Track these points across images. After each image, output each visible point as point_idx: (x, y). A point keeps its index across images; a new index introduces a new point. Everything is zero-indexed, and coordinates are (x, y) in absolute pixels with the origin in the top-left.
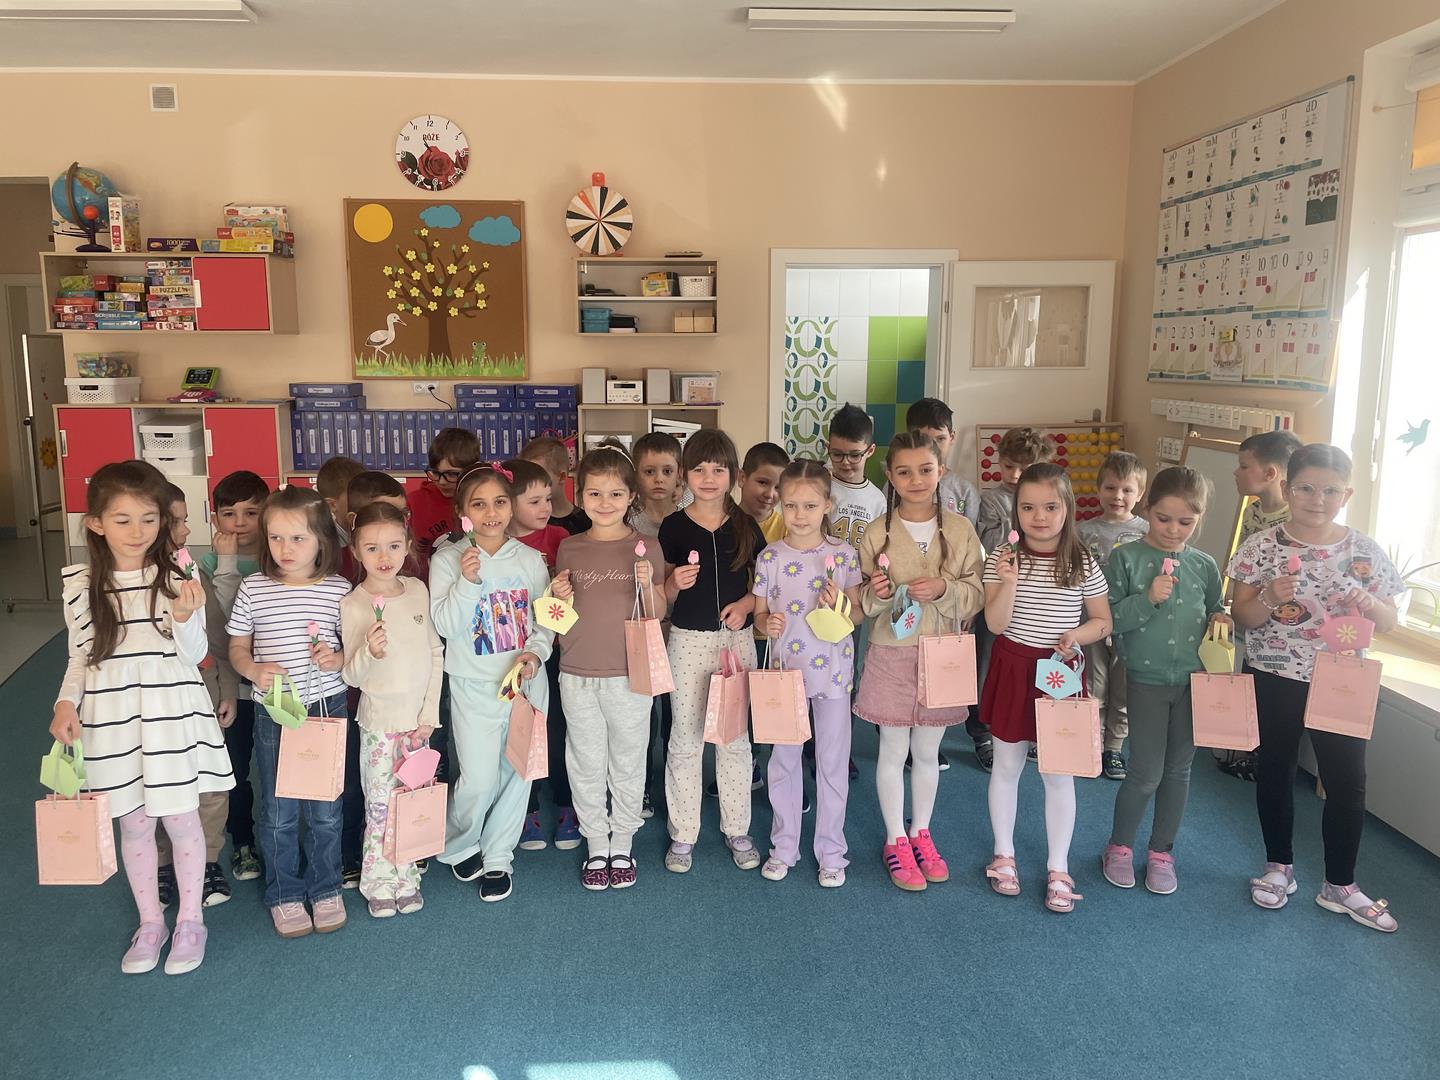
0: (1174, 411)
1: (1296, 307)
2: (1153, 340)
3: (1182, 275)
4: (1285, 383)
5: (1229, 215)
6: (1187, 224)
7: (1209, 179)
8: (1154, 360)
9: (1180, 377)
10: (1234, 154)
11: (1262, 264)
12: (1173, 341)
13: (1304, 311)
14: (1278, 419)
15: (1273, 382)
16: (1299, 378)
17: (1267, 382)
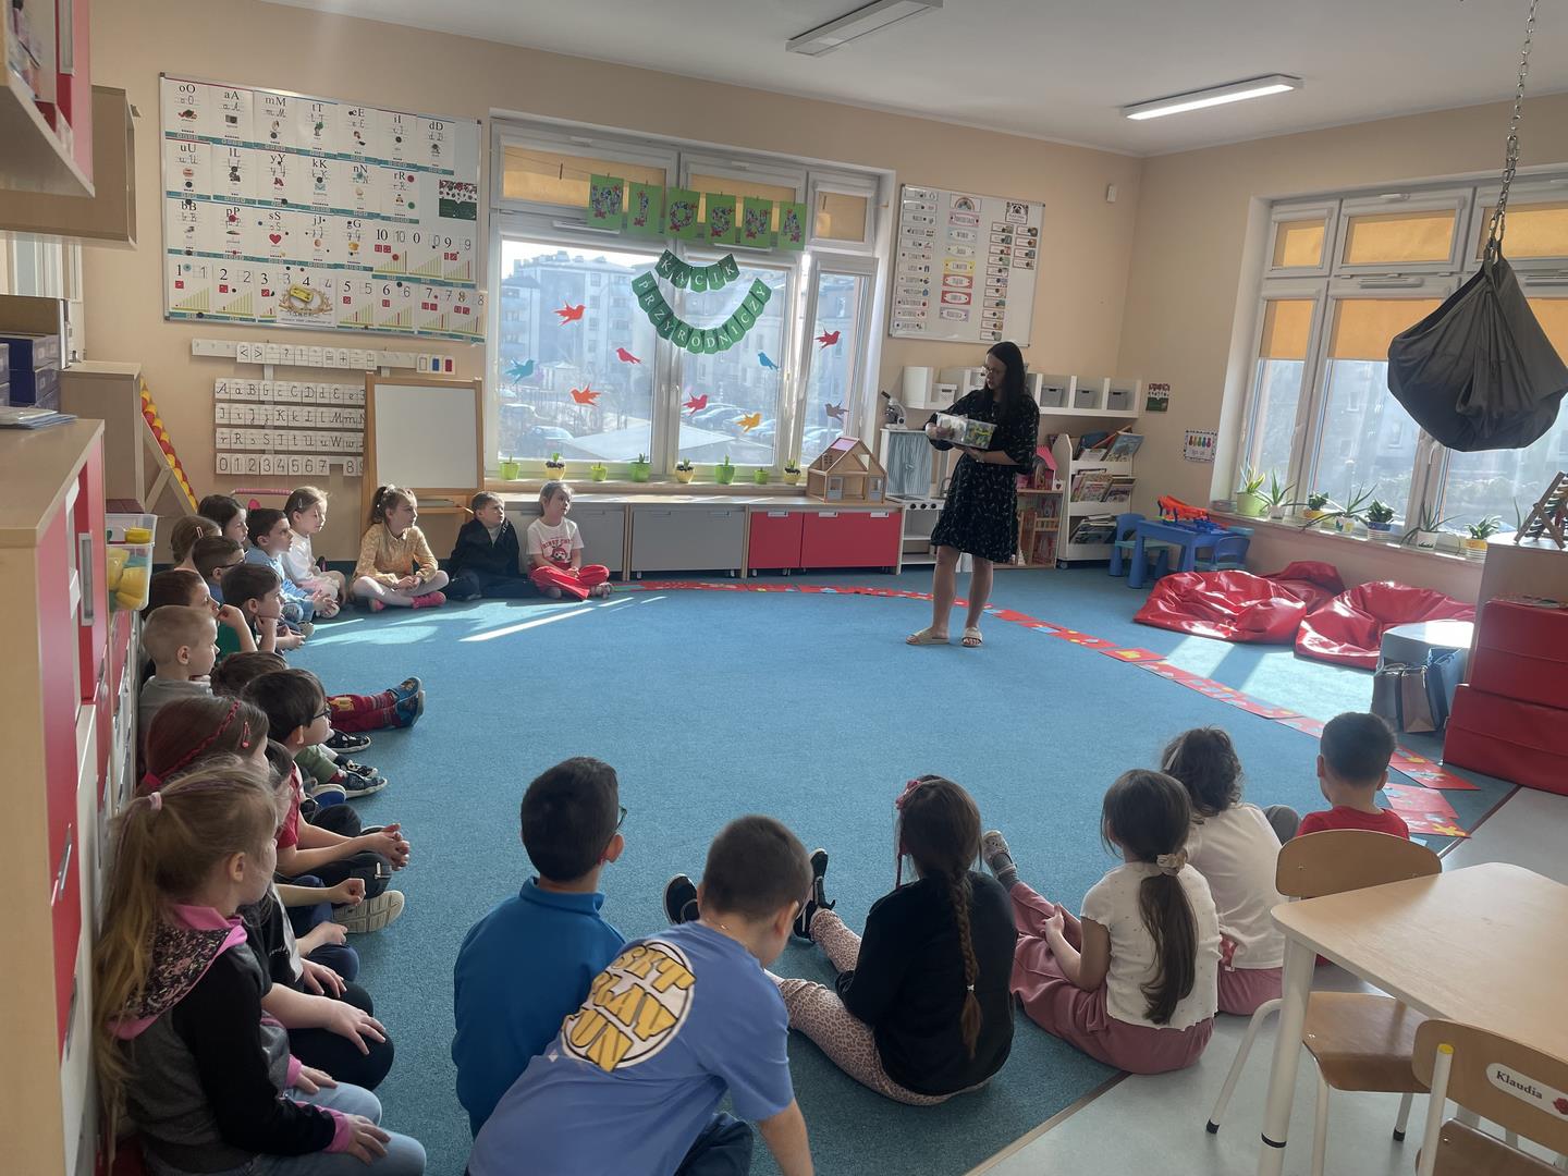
0: (251, 353)
1: (440, 277)
2: (173, 277)
3: (232, 219)
4: (431, 333)
5: (320, 180)
6: (235, 169)
7: (274, 136)
8: (176, 299)
9: (241, 319)
10: (319, 126)
11: (380, 235)
12: (223, 283)
13: (445, 281)
14: (435, 361)
15: (412, 332)
16: (448, 331)
17: (402, 331)
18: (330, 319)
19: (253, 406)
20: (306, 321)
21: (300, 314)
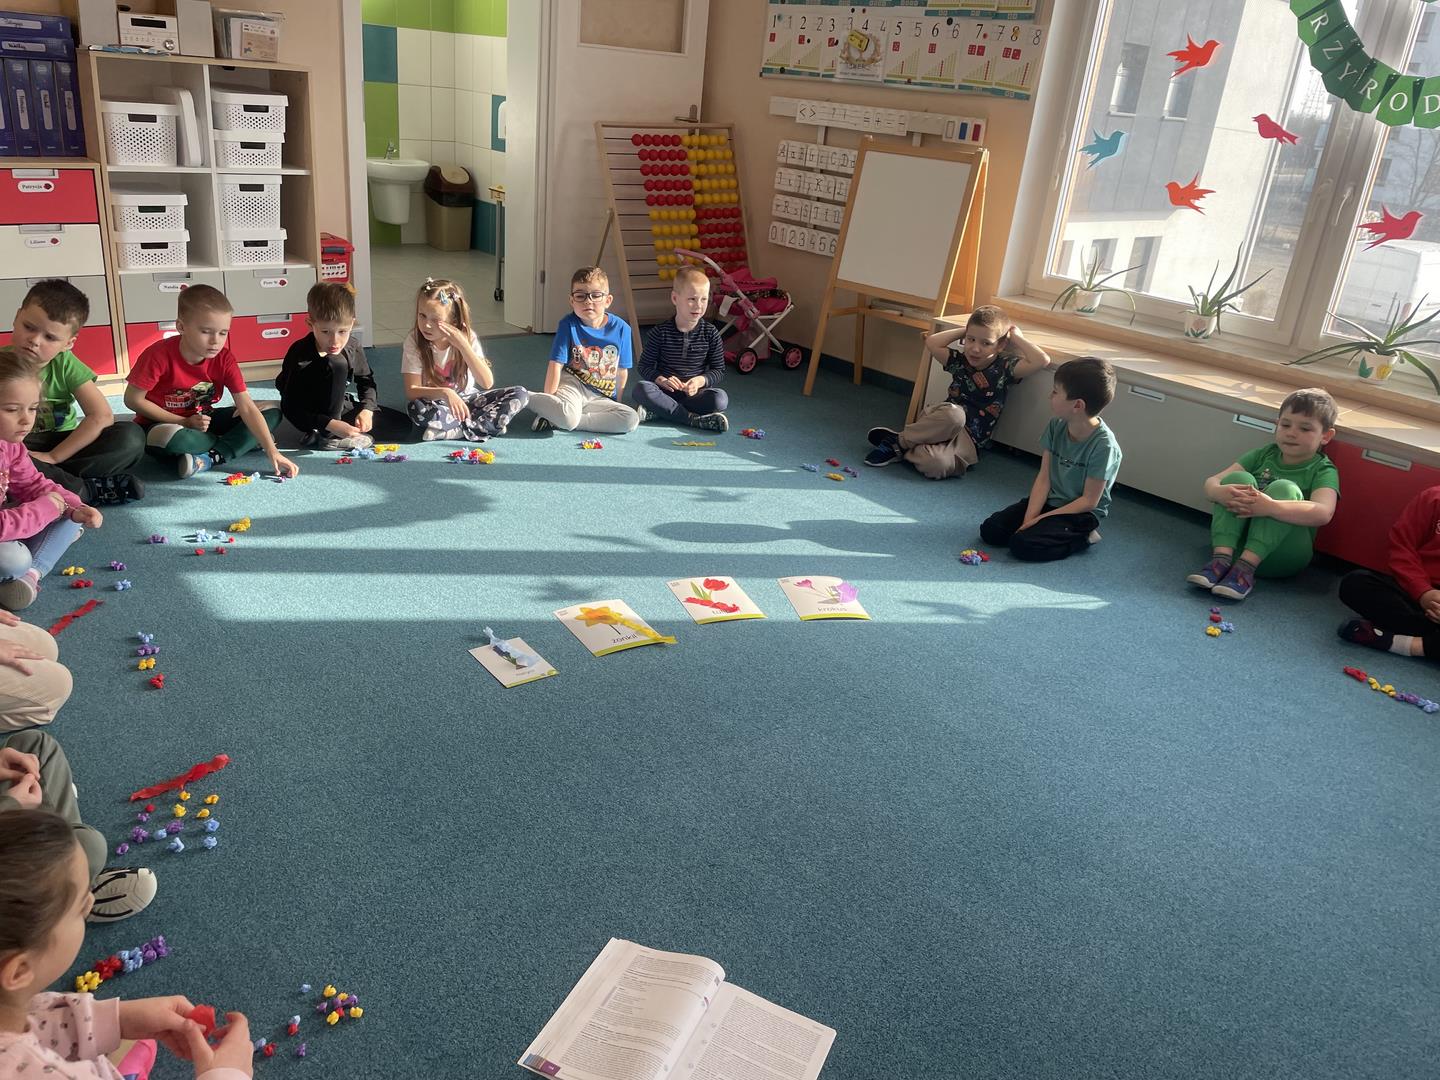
0: (808, 113)
1: (994, 7)
2: (770, 29)
4: (971, 88)
8: (771, 53)
9: (811, 74)
12: (802, 32)
13: (1000, 12)
14: (964, 126)
15: (953, 87)
16: (991, 84)
17: (943, 86)
18: (879, 72)
19: (801, 173)
20: (858, 74)
21: (855, 67)
